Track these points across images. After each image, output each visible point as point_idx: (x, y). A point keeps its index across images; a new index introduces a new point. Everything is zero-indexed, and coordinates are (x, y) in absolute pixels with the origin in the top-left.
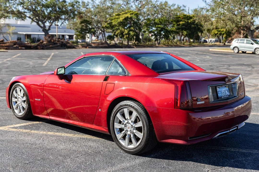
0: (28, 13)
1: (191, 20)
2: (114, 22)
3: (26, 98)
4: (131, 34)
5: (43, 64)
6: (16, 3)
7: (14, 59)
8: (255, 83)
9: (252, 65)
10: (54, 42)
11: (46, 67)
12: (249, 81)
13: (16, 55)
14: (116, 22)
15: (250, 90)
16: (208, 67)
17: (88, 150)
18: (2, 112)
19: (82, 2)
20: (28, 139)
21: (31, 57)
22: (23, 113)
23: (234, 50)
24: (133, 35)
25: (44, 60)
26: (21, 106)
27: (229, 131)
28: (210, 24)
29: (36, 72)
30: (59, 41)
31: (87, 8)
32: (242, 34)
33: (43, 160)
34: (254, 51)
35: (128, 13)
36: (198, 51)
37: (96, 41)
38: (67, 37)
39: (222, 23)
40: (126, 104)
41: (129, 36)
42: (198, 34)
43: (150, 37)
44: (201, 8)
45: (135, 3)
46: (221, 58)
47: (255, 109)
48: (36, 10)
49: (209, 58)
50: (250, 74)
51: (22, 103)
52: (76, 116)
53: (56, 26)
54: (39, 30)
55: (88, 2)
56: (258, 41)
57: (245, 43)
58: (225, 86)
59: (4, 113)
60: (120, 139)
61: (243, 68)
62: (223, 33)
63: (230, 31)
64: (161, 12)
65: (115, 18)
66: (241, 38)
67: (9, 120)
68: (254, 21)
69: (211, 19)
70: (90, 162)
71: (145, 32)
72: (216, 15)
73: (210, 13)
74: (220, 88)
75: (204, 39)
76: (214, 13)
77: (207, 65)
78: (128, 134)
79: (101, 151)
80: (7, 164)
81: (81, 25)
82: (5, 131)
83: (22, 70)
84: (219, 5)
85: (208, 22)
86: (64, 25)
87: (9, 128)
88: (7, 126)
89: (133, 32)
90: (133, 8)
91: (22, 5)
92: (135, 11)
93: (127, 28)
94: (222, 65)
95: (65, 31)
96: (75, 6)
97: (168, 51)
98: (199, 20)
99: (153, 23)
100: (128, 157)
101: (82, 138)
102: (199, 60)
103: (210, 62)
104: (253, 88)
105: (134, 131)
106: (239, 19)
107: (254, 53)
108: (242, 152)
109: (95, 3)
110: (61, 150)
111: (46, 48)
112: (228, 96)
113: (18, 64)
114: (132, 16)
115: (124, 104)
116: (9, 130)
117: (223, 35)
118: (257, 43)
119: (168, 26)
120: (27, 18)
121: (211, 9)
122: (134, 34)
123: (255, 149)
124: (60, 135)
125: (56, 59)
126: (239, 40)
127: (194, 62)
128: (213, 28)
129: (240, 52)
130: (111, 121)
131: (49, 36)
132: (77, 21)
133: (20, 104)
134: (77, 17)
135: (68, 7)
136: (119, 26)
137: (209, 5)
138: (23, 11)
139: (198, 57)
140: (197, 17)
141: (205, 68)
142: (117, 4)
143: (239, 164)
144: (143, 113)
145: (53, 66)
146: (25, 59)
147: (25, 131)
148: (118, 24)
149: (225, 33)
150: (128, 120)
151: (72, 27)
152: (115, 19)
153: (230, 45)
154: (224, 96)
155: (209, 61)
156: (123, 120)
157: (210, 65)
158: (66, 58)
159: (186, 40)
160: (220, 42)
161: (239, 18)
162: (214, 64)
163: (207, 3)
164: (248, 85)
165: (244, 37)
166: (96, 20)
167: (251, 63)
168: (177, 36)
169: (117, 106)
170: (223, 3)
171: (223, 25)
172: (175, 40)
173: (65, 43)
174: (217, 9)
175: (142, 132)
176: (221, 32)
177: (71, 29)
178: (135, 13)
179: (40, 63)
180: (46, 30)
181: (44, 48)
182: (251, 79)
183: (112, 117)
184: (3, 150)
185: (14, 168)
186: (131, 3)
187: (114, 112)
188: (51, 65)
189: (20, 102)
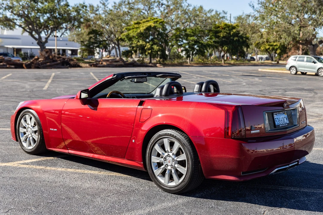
0: (18, 21)
1: (234, 30)
2: (132, 33)
3: (38, 128)
4: (155, 48)
5: (43, 87)
6: (3, 7)
7: (4, 81)
8: (319, 113)
9: (315, 89)
10: (52, 59)
11: (47, 92)
12: (311, 110)
13: (6, 75)
14: (134, 32)
15: (313, 121)
16: (258, 92)
17: (120, 189)
18: (5, 146)
19: (90, 6)
20: (45, 176)
21: (25, 78)
22: (33, 146)
23: (291, 71)
24: (158, 50)
25: (43, 82)
26: (31, 138)
27: (288, 166)
28: (259, 36)
29: (36, 98)
30: (60, 58)
31: (96, 14)
32: (301, 49)
33: (68, 199)
34: (316, 72)
35: (150, 21)
36: (243, 71)
37: (108, 57)
38: (70, 52)
39: (275, 35)
40: (166, 133)
41: (152, 52)
42: (243, 49)
43: (179, 52)
44: (247, 15)
45: (159, 8)
46: (274, 81)
47: (319, 144)
48: (29, 17)
49: (258, 80)
50: (312, 101)
51: (33, 134)
52: (100, 149)
53: (56, 38)
54: (33, 43)
55: (98, 7)
56: (322, 59)
57: (305, 62)
58: (283, 113)
59: (8, 147)
60: (158, 176)
61: (302, 93)
62: (276, 47)
63: (285, 46)
64: (195, 20)
65: (133, 27)
66: (300, 54)
67: (16, 154)
68: (316, 33)
69: (260, 29)
70: (124, 201)
71: (172, 46)
72: (267, 24)
73: (260, 21)
74: (278, 114)
75: (250, 55)
76: (265, 22)
77: (256, 89)
78: (168, 170)
79: (136, 189)
80: (26, 203)
81: (88, 36)
82: (15, 168)
83: (17, 94)
84: (271, 12)
85: (257, 33)
86: (65, 36)
87: (18, 164)
88: (16, 162)
89: (157, 47)
90: (157, 14)
91: (11, 9)
92: (160, 18)
93: (150, 41)
94: (275, 90)
95: (67, 44)
96: (81, 12)
97: (204, 71)
98: (245, 31)
99: (184, 34)
100: (168, 196)
101: (110, 175)
102: (246, 83)
103: (260, 86)
104: (316, 119)
105: (176, 165)
106: (298, 31)
107: (317, 75)
108: (304, 191)
109: (107, 7)
110: (87, 188)
111: (43, 67)
112: (287, 124)
113: (9, 87)
114: (156, 25)
115: (163, 133)
116: (19, 166)
117: (277, 51)
118: (321, 62)
119: (202, 38)
120: (17, 27)
121: (260, 17)
122: (159, 48)
123: (319, 189)
124: (83, 172)
125: (59, 81)
126: (297, 57)
127: (239, 85)
128: (263, 41)
129: (299, 73)
130: (148, 154)
131: (46, 50)
132: (83, 31)
133: (30, 136)
134: (83, 26)
135: (71, 13)
136: (139, 38)
137: (257, 11)
138: (12, 17)
139: (244, 79)
140: (242, 27)
141: (253, 94)
142: (136, 9)
143: (301, 204)
144: (187, 144)
145: (56, 91)
146: (18, 80)
147: (38, 167)
148: (137, 36)
149: (279, 48)
150: (168, 152)
151: (76, 39)
152: (133, 29)
153: (286, 64)
154: (282, 125)
155: (258, 84)
156: (162, 153)
157: (261, 89)
158: (72, 79)
159: (227, 57)
160: (272, 60)
161: (297, 29)
162: (266, 88)
163: (255, 9)
164: (309, 115)
165: (303, 54)
166: (108, 30)
167: (313, 87)
168: (215, 52)
169: (155, 135)
170: (277, 9)
171: (276, 37)
172: (212, 56)
173: (67, 60)
174: (269, 16)
175: (185, 167)
176: (273, 47)
177: (75, 42)
178: (160, 21)
179: (39, 86)
180: (41, 42)
181: (39, 66)
182: (313, 108)
183: (148, 149)
184: (17, 188)
185: (36, 207)
186: (154, 8)
187: (151, 143)
188: (53, 89)
189: (29, 133)
